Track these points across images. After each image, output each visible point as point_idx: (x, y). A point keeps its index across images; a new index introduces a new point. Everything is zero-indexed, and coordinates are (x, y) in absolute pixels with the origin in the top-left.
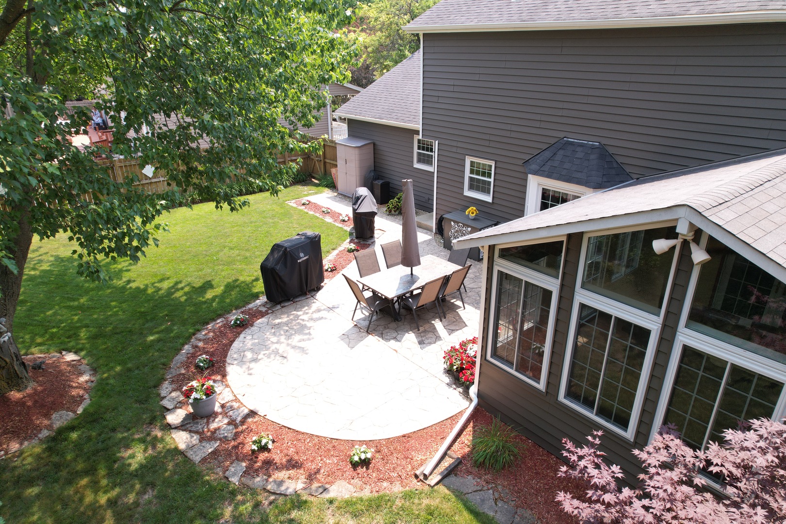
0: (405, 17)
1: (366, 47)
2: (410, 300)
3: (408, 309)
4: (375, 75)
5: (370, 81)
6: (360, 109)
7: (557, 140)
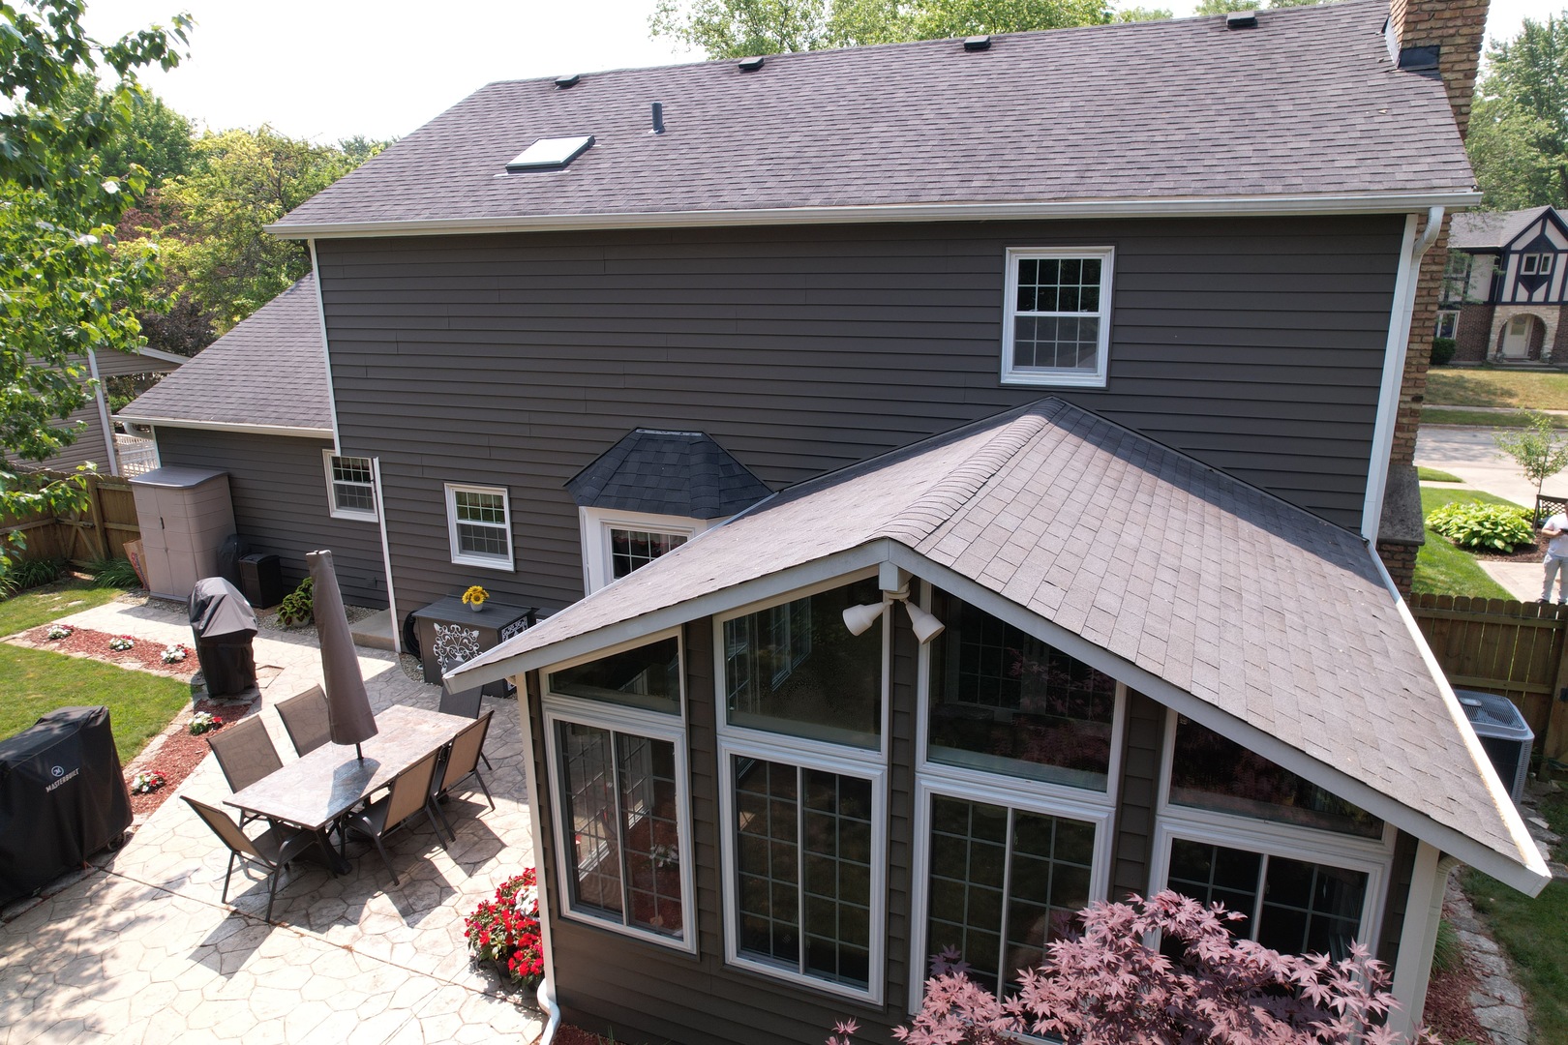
0: (271, 206)
1: (183, 269)
2: (365, 819)
3: (364, 839)
4: (213, 328)
5: (204, 341)
6: (184, 403)
7: (622, 434)
